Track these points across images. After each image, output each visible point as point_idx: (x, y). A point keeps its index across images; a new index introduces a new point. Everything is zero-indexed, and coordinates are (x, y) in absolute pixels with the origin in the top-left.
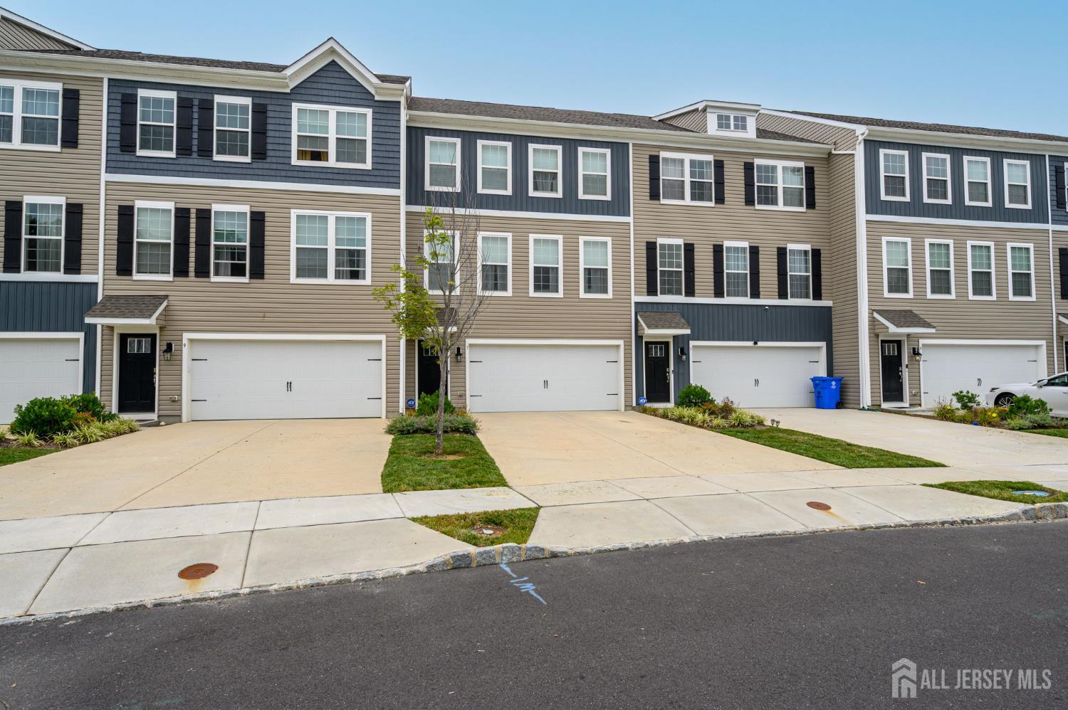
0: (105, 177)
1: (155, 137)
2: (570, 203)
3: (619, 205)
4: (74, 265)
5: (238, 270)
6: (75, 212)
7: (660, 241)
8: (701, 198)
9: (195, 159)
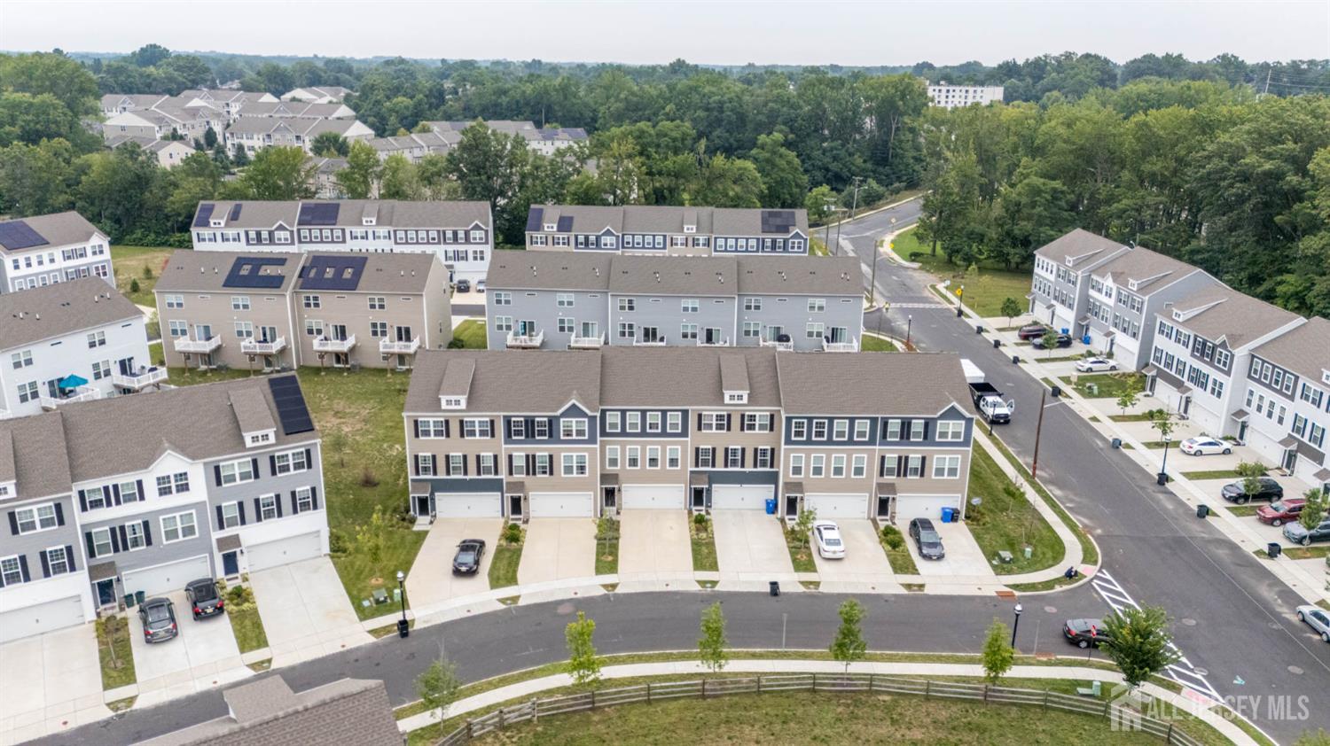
0: (504, 446)
1: (518, 433)
2: (664, 434)
3: (684, 433)
4: (496, 472)
5: (544, 473)
6: (496, 457)
7: (701, 447)
8: (721, 429)
9: (530, 439)
